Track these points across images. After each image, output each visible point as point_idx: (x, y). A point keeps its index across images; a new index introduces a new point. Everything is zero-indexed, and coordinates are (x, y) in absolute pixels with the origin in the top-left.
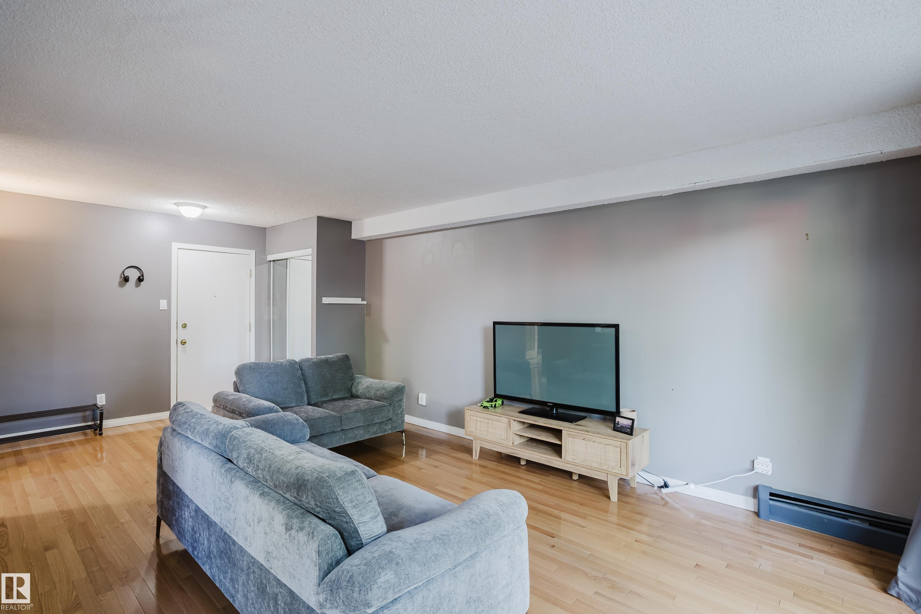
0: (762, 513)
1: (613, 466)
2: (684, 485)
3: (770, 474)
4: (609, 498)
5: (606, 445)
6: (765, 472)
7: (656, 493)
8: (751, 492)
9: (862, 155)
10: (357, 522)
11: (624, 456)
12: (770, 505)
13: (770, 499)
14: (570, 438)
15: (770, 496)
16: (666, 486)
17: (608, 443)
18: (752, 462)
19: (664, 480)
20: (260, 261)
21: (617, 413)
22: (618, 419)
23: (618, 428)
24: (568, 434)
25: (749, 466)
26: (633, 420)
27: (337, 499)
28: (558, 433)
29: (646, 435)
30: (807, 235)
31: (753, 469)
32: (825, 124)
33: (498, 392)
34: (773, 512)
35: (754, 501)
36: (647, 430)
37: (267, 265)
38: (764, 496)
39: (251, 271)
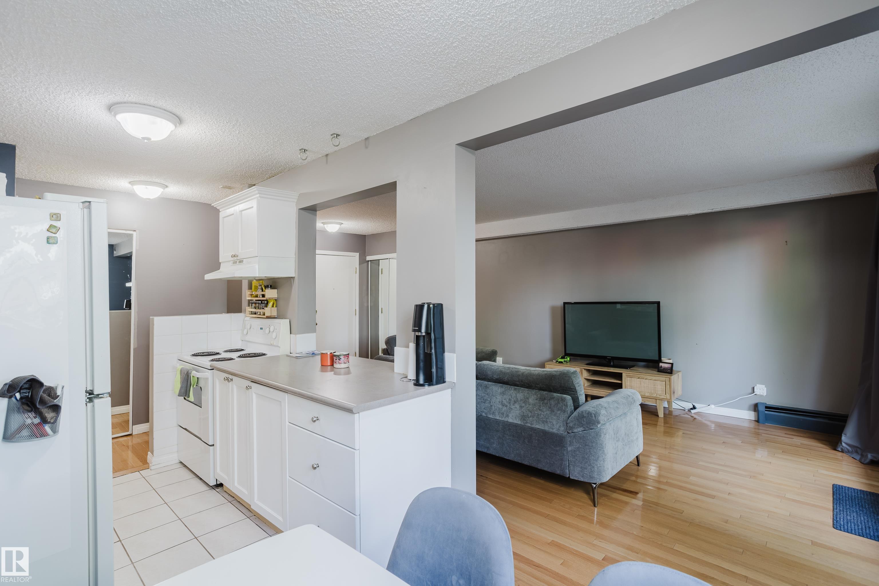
0: (761, 420)
1: (660, 394)
2: (707, 406)
3: (765, 395)
4: (658, 416)
5: (655, 380)
6: (761, 394)
7: (687, 413)
8: (752, 408)
9: (819, 196)
10: (579, 394)
11: (668, 387)
12: (766, 414)
13: (766, 410)
14: (628, 378)
15: (765, 408)
16: (694, 408)
17: (656, 379)
18: (753, 389)
19: (692, 404)
20: (363, 261)
21: (660, 361)
22: (661, 364)
23: (661, 370)
24: (627, 375)
25: (750, 391)
26: (672, 364)
27: (573, 382)
28: (619, 376)
29: (680, 374)
30: (786, 242)
31: (754, 392)
32: (796, 176)
33: (567, 352)
34: (768, 419)
35: (755, 414)
36: (680, 371)
37: (366, 264)
38: (762, 409)
39: (356, 269)
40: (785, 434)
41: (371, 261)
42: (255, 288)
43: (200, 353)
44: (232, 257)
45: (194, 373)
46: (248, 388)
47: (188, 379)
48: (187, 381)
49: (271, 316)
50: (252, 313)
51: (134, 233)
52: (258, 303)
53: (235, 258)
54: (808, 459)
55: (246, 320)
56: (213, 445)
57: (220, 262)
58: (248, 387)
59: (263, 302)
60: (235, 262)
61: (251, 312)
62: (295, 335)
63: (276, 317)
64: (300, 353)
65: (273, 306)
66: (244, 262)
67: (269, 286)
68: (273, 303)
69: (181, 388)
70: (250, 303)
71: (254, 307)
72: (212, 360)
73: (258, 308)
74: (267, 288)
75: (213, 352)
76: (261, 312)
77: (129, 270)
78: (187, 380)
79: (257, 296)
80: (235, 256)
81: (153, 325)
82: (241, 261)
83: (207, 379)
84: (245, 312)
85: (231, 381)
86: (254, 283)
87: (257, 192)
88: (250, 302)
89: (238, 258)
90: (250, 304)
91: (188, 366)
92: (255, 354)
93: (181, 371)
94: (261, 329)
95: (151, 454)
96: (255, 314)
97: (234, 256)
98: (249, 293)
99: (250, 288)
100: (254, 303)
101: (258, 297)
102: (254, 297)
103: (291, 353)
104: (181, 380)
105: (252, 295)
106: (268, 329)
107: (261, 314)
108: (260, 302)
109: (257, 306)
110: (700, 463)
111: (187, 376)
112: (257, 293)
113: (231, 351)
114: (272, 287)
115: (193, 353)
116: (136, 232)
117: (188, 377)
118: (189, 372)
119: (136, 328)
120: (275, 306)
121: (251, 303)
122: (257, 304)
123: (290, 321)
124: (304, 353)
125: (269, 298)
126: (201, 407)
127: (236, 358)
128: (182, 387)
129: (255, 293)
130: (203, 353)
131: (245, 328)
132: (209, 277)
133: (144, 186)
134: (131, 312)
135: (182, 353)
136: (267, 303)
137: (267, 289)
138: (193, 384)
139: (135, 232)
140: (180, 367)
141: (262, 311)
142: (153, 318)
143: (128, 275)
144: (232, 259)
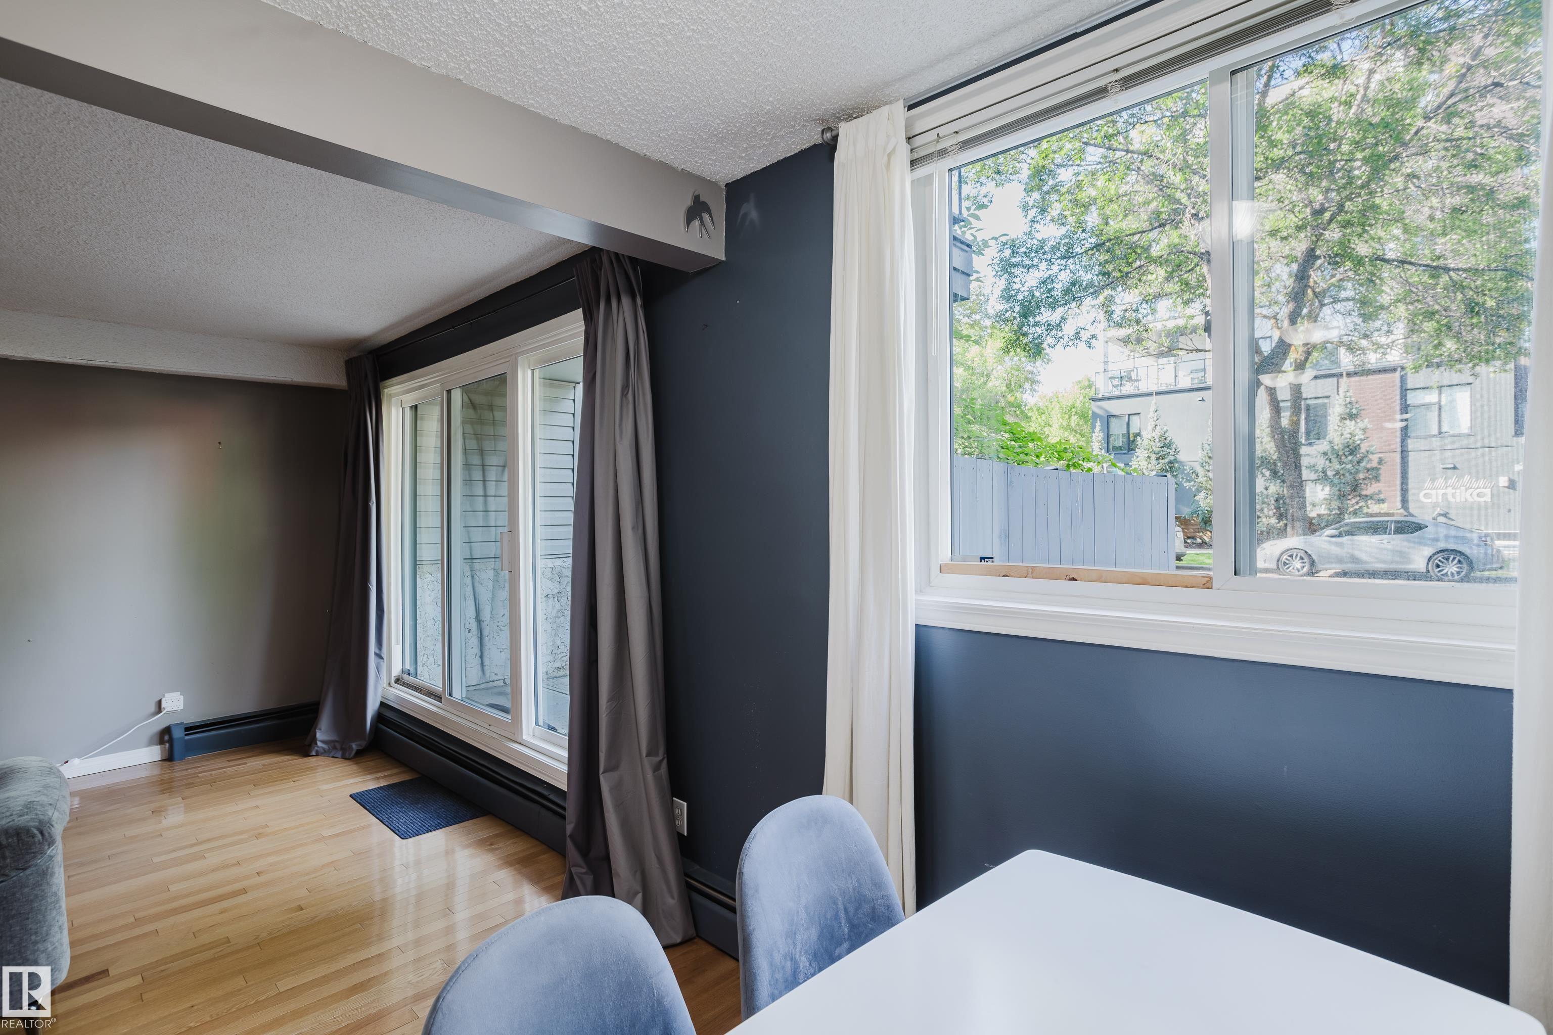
0: (175, 756)
3: (183, 708)
6: (176, 709)
8: (157, 738)
9: (277, 378)
12: (187, 741)
13: (186, 735)
15: (185, 731)
18: (158, 706)
25: (153, 708)
30: (219, 443)
31: (160, 710)
34: (192, 749)
35: (162, 748)
38: (178, 734)
40: (229, 761)
54: (294, 779)
110: (156, 860)
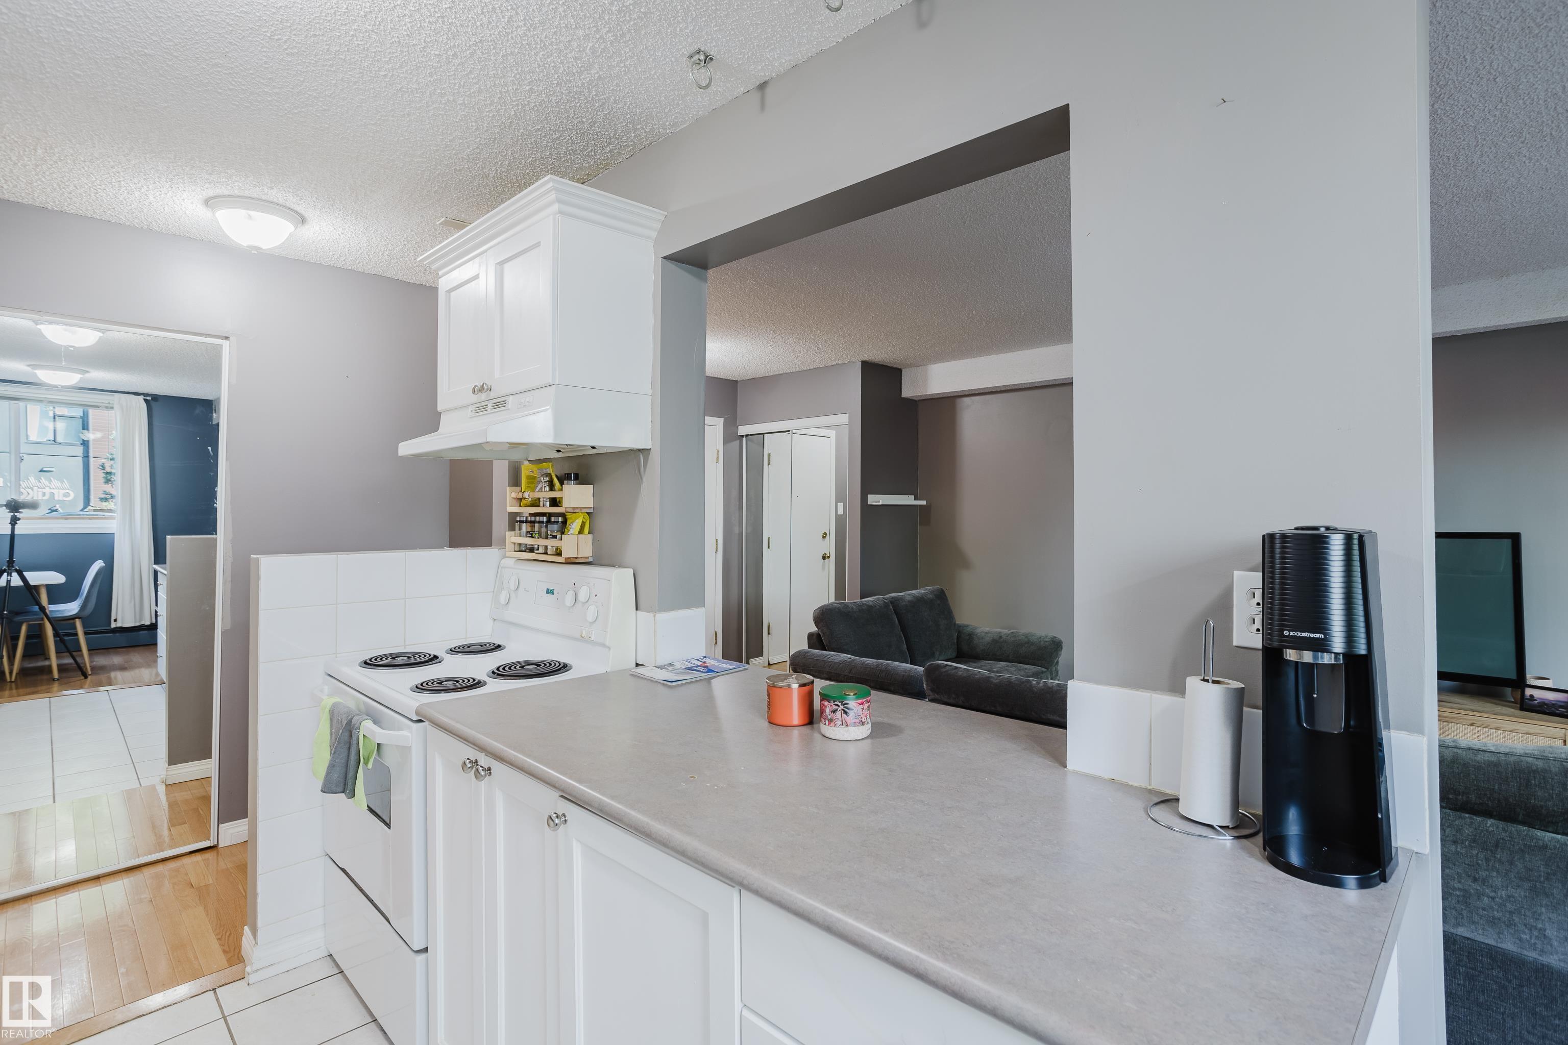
20: (731, 436)
21: (1523, 680)
22: (1530, 691)
23: (1533, 706)
37: (738, 442)
39: (718, 452)
41: (747, 435)
42: (529, 483)
43: (386, 656)
44: (474, 392)
45: (367, 727)
46: (555, 820)
47: (350, 743)
48: (349, 748)
49: (576, 558)
50: (521, 548)
51: (225, 344)
52: (539, 522)
53: (483, 396)
55: (505, 567)
56: (426, 950)
57: (439, 409)
58: (557, 821)
59: (553, 519)
60: (481, 409)
61: (520, 545)
62: (652, 615)
63: (590, 560)
64: (667, 665)
65: (581, 532)
66: (509, 405)
67: (571, 474)
68: (583, 522)
69: (331, 767)
70: (514, 521)
71: (527, 532)
72: (421, 688)
73: (540, 537)
74: (565, 482)
75: (419, 654)
76: (549, 547)
77: (211, 434)
78: (347, 746)
79: (535, 503)
80: (482, 389)
81: (258, 578)
82: (500, 404)
83: (405, 750)
84: (502, 544)
85: (486, 775)
86: (526, 470)
87: (553, 196)
88: (516, 518)
89: (492, 395)
90: (517, 525)
91: (350, 701)
92: (538, 665)
93: (332, 714)
94: (547, 593)
95: (252, 938)
96: (532, 550)
97: (479, 391)
98: (514, 495)
99: (515, 481)
100: (527, 522)
101: (539, 506)
102: (527, 506)
103: (637, 665)
104: (331, 738)
105: (520, 500)
106: (571, 594)
107: (549, 552)
108: (545, 520)
109: (536, 529)
111: (347, 734)
112: (537, 495)
113: (468, 650)
114: (580, 478)
115: (367, 657)
116: (229, 340)
117: (351, 736)
118: (353, 722)
119: (229, 579)
120: (586, 530)
121: (517, 522)
122: (537, 525)
123: (634, 574)
124: (678, 665)
125: (574, 508)
126: (388, 825)
127: (487, 679)
128: (333, 767)
129: (531, 494)
130: (394, 658)
131: (502, 589)
132: (407, 448)
133: (243, 212)
134: (216, 539)
135: (338, 655)
136: (565, 522)
137: (567, 484)
138: (366, 755)
139: (228, 342)
140: (328, 702)
141: (551, 543)
142: (258, 560)
143: (210, 448)
144: (474, 398)
